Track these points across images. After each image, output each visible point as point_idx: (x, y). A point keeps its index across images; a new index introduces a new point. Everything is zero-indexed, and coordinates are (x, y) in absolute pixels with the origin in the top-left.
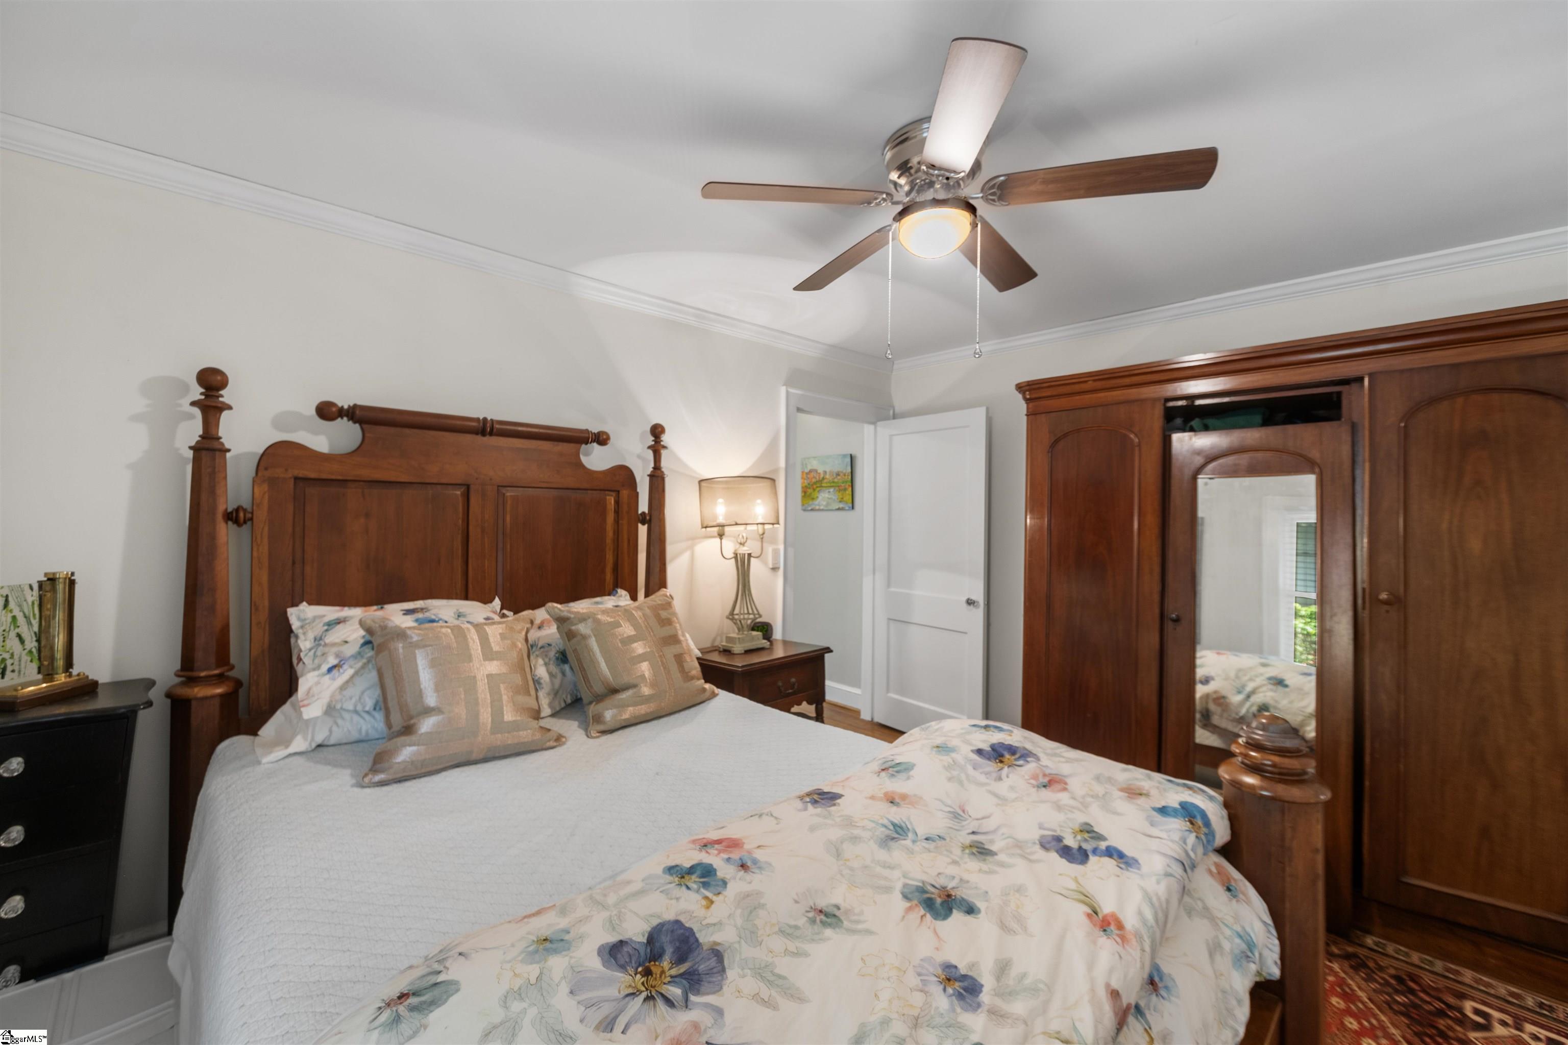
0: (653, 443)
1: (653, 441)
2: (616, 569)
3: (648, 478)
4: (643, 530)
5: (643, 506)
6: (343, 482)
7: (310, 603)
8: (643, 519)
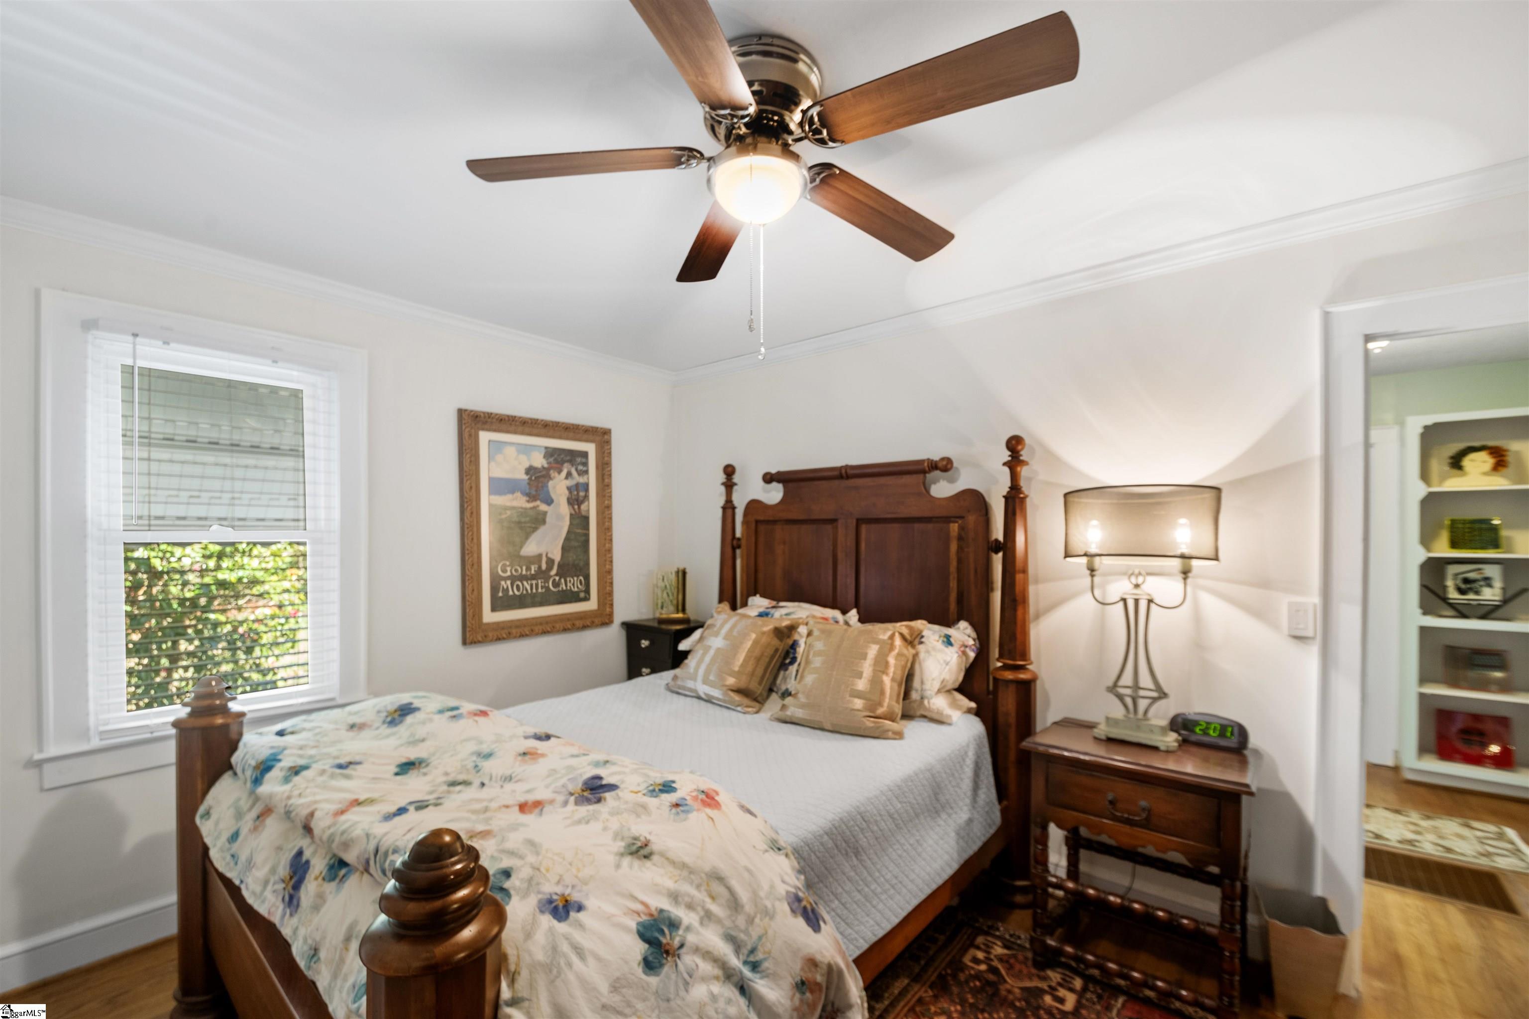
0: (1010, 458)
1: (1010, 456)
2: (960, 600)
3: (1003, 500)
4: (997, 560)
5: (998, 533)
6: (774, 522)
7: (761, 596)
8: (997, 547)
